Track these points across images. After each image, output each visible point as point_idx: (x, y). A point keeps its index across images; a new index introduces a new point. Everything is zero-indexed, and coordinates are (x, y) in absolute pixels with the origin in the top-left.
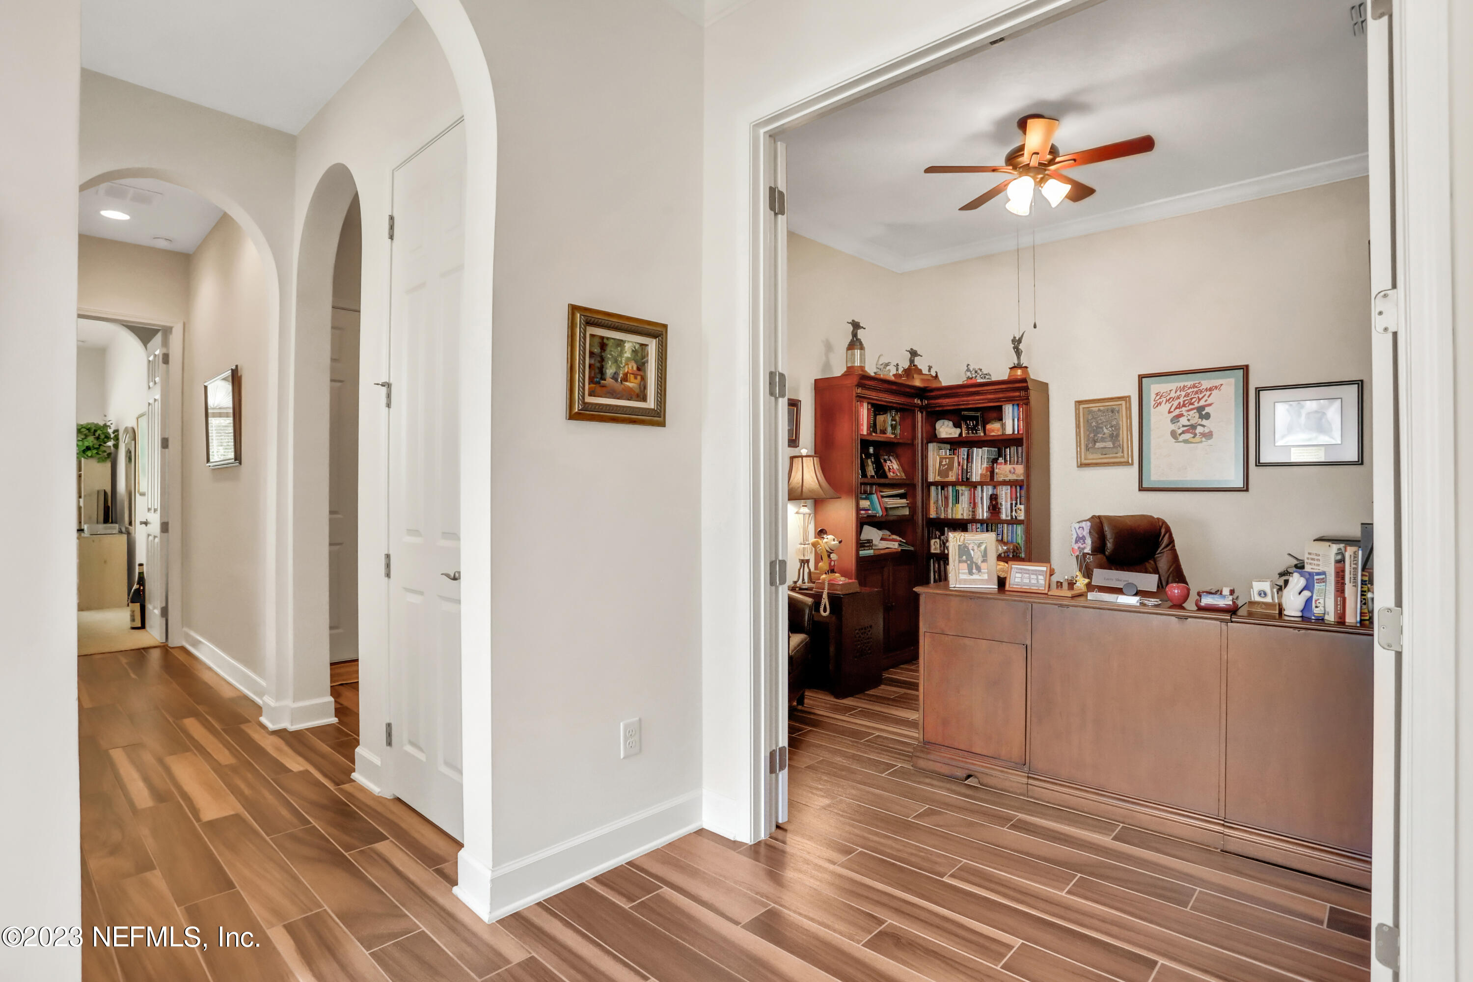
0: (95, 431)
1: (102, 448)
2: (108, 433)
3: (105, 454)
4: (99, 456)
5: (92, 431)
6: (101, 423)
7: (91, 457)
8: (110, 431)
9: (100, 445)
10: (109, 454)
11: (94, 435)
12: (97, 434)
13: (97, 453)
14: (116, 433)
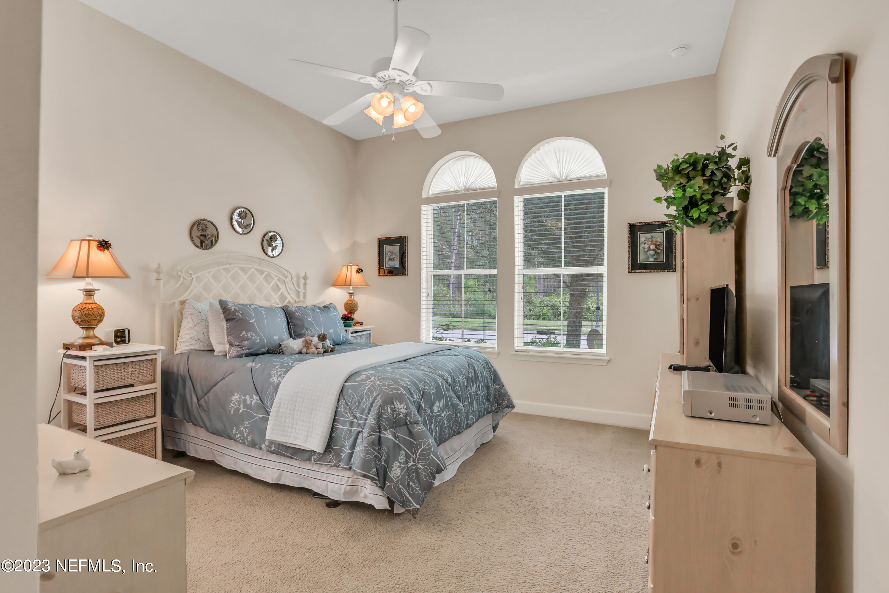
0: (705, 166)
1: (719, 200)
2: (729, 168)
3: (723, 215)
4: (711, 219)
5: (700, 166)
6: (714, 151)
7: (698, 221)
8: (733, 163)
9: (714, 194)
10: (731, 215)
11: (703, 175)
12: (708, 173)
13: (709, 212)
14: (744, 168)
